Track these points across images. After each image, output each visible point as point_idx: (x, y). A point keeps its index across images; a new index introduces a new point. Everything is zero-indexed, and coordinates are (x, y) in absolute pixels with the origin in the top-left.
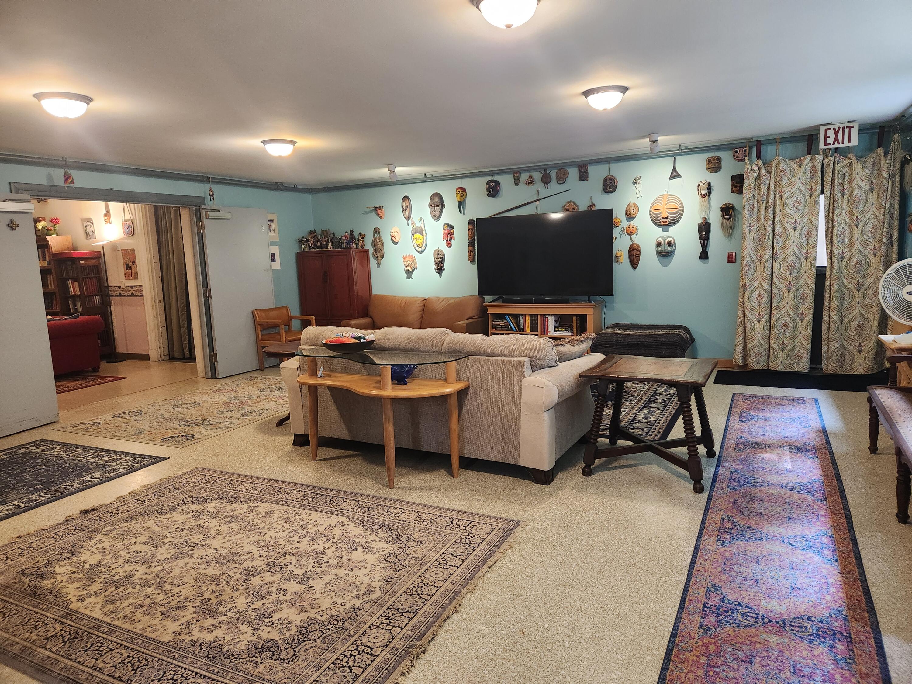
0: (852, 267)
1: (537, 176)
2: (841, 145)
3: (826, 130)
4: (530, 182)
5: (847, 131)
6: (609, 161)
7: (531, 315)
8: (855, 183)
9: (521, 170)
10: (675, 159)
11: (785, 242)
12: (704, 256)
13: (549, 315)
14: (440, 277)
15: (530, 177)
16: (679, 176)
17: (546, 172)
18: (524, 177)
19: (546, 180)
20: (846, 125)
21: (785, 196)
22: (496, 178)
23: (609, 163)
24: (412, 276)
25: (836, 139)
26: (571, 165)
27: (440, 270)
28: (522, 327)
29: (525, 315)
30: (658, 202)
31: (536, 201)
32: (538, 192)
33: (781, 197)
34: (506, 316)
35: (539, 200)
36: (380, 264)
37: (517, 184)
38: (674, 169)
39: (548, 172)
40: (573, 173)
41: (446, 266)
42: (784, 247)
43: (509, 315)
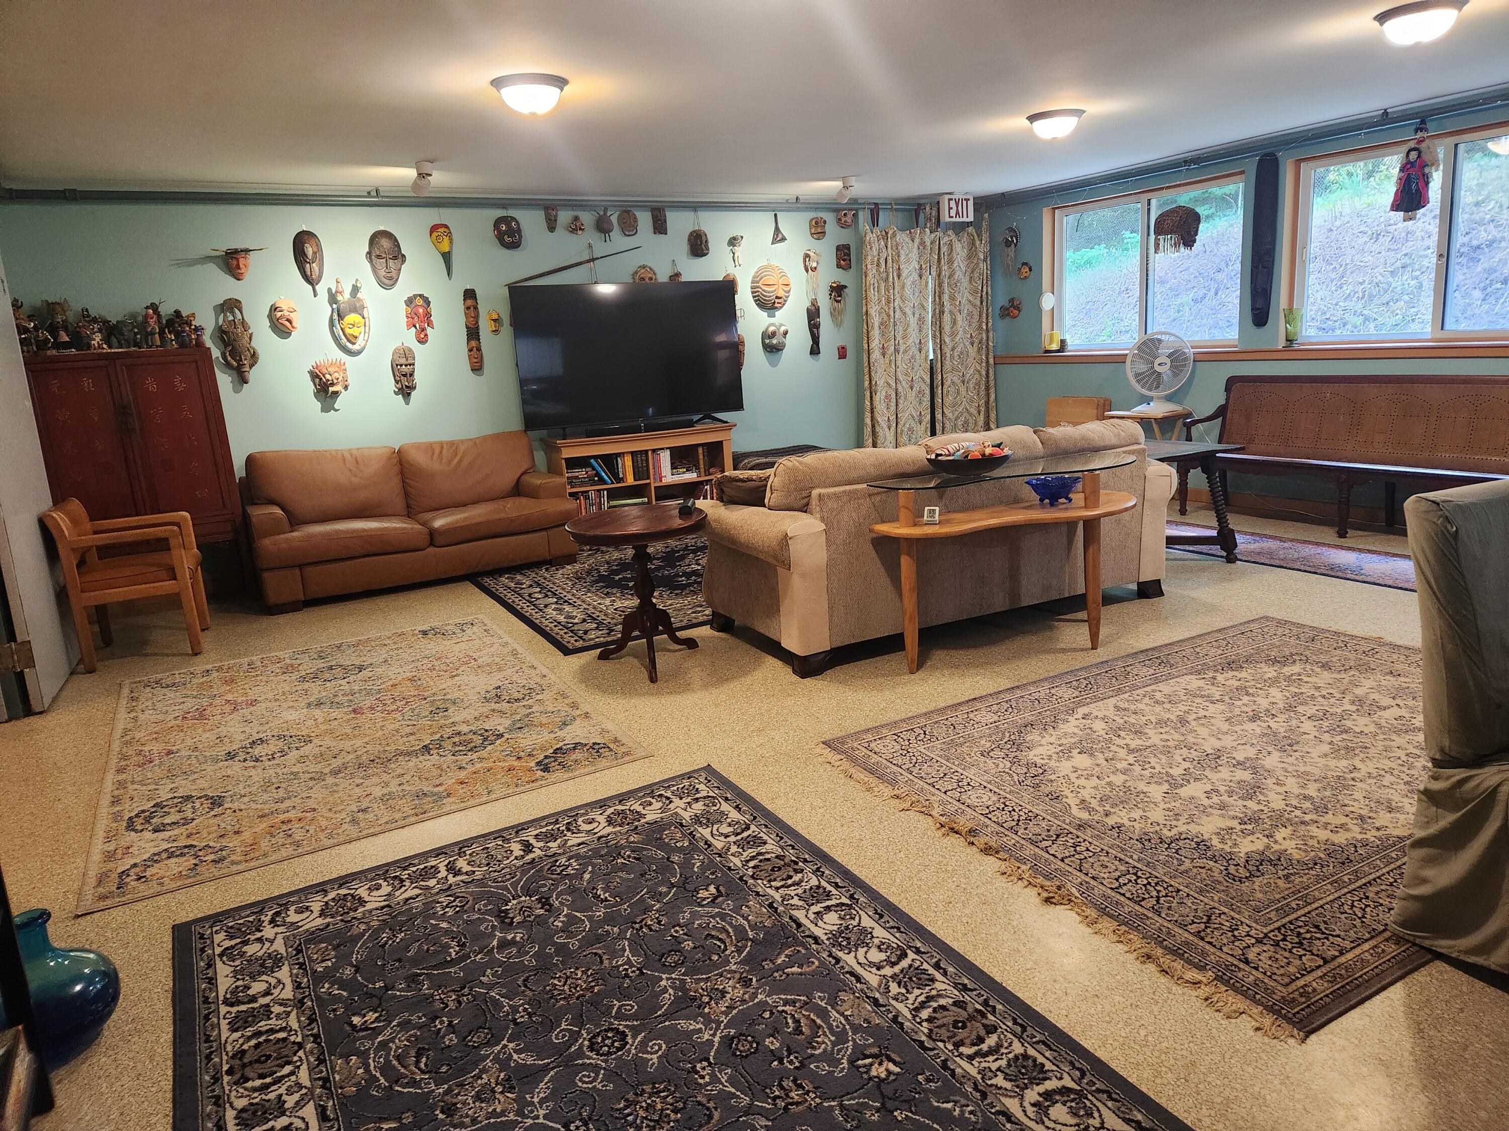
0: (956, 358)
1: (587, 218)
2: (961, 220)
3: (950, 200)
4: (575, 227)
5: (965, 202)
6: (695, 207)
7: (633, 454)
8: (956, 264)
9: (559, 205)
10: (776, 215)
11: (905, 331)
12: (815, 350)
13: (663, 449)
14: (407, 403)
15: (576, 218)
16: (783, 239)
17: (605, 213)
18: (564, 217)
19: (603, 227)
20: (964, 197)
21: (904, 275)
22: (512, 213)
23: (696, 211)
24: (336, 406)
25: (957, 213)
26: (642, 206)
27: (406, 390)
28: (621, 476)
29: (623, 453)
30: (766, 276)
31: (588, 261)
32: (590, 246)
33: (899, 276)
34: (592, 461)
35: (593, 260)
36: (245, 381)
37: (552, 229)
38: (777, 230)
39: (609, 213)
40: (644, 219)
41: (419, 378)
42: (904, 337)
43: (595, 457)
